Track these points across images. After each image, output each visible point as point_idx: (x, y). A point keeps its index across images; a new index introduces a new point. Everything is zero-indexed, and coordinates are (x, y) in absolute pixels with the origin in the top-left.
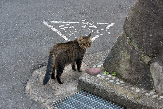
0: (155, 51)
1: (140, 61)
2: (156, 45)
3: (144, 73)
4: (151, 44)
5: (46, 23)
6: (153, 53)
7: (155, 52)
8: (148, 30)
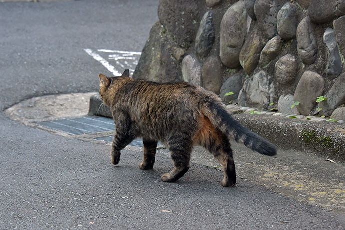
0: (188, 37)
1: (172, 57)
2: (189, 27)
3: (176, 75)
4: (183, 27)
5: (89, 52)
6: (186, 41)
7: (189, 39)
8: (180, 6)
